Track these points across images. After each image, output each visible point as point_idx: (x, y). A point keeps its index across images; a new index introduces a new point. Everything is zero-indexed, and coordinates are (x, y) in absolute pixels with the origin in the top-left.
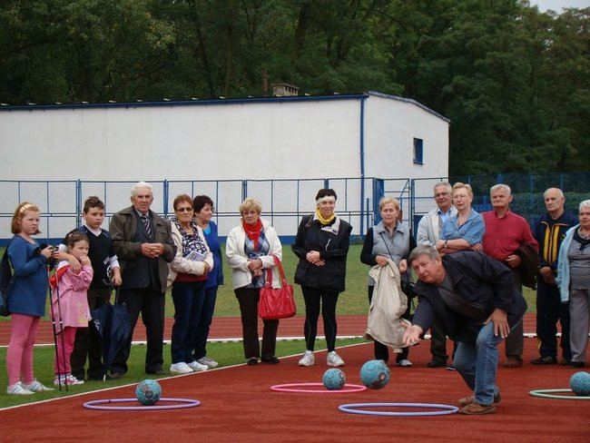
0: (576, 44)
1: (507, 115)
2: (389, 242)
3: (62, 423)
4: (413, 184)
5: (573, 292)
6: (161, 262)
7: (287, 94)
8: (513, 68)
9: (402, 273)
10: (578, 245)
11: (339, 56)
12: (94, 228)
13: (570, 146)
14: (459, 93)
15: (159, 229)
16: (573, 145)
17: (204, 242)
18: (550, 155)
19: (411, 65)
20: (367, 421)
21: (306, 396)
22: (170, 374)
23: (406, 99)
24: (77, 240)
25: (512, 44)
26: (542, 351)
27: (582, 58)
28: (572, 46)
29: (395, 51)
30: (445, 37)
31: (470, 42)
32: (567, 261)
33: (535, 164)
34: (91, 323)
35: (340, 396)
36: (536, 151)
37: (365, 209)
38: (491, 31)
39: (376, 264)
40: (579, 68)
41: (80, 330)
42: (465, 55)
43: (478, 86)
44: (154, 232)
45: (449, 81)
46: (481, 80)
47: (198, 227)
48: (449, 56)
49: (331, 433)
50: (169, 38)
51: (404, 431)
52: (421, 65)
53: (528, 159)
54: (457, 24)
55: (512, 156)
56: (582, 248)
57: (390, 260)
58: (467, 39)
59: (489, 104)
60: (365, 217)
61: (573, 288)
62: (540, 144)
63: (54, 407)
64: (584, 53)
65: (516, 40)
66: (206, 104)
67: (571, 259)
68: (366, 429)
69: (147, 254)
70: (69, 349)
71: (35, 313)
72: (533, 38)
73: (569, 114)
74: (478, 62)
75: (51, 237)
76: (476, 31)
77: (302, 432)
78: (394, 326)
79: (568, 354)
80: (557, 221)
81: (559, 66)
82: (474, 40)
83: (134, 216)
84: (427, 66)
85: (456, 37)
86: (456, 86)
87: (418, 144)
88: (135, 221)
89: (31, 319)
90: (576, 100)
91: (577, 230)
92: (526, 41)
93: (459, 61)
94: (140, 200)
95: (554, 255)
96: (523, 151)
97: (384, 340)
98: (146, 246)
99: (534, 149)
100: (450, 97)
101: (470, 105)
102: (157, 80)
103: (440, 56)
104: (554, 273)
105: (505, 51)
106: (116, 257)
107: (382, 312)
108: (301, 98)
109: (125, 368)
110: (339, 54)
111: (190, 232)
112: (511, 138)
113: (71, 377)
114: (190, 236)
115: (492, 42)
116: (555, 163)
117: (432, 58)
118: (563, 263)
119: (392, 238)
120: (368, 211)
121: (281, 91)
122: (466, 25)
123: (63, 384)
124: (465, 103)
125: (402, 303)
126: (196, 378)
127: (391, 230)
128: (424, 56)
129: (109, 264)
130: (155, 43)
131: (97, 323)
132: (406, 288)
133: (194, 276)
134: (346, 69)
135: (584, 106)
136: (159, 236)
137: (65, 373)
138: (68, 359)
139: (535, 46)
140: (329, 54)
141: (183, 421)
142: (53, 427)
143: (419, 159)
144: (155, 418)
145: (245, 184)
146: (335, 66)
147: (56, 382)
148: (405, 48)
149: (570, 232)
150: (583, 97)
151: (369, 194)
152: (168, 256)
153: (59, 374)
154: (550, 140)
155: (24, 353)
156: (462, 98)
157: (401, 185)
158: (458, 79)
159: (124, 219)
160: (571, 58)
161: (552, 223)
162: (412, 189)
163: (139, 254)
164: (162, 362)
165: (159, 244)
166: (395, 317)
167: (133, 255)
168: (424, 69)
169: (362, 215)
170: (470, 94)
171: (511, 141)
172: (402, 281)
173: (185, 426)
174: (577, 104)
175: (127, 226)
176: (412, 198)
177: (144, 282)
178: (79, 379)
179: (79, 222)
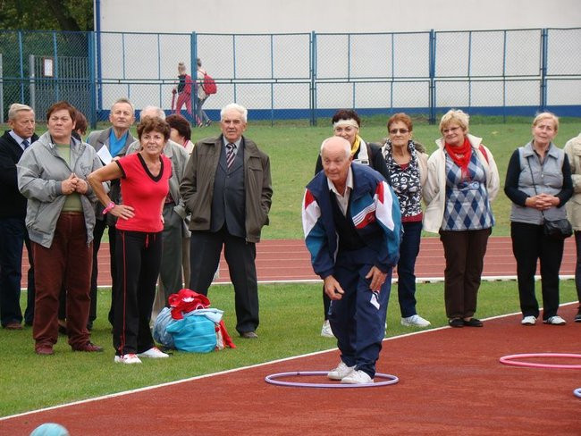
119: (542, 165)
127: (542, 155)
179: (313, 89)
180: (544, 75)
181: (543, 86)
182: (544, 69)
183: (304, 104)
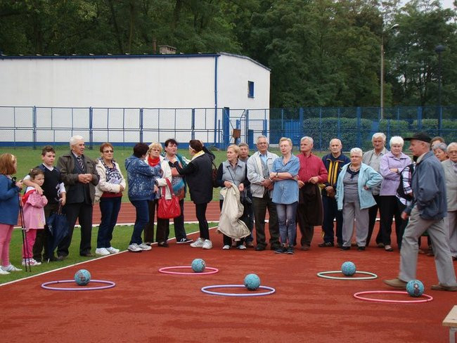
0: (348, 20)
1: (306, 64)
2: (232, 173)
3: (28, 303)
4: (248, 113)
5: (346, 204)
6: (91, 185)
7: (169, 52)
8: (310, 34)
9: (241, 192)
10: (350, 175)
11: (202, 27)
12: (49, 165)
13: (344, 84)
14: (277, 49)
15: (88, 165)
16: (346, 82)
17: (120, 172)
18: (332, 90)
19: (246, 31)
20: (220, 302)
21: (181, 278)
22: (95, 256)
23: (244, 57)
24: (37, 174)
25: (309, 19)
26: (325, 239)
27: (351, 28)
28: (345, 21)
29: (237, 21)
30: (268, 14)
31: (283, 17)
32: (343, 185)
33: (322, 95)
34: (46, 226)
35: (202, 277)
36: (323, 87)
37: (217, 128)
38: (296, 10)
39: (224, 186)
40: (350, 35)
41: (39, 231)
42: (281, 26)
43: (288, 45)
44: (85, 167)
45: (270, 42)
46: (290, 42)
47: (116, 163)
48: (271, 26)
49: (197, 314)
50: (93, 14)
51: (242, 312)
52: (253, 31)
53: (319, 92)
54: (276, 6)
55: (309, 90)
56: (352, 177)
57: (233, 184)
58: (281, 15)
59: (295, 57)
60: (217, 133)
61: (346, 201)
62: (326, 82)
63: (23, 287)
64: (354, 25)
65: (312, 17)
66: (116, 58)
67: (345, 184)
68: (218, 309)
69: (82, 181)
70: (33, 243)
71: (11, 223)
72: (322, 15)
73: (344, 64)
74: (289, 30)
75: (16, 141)
76: (287, 10)
77: (179, 313)
78: (234, 226)
79: (340, 241)
80: (337, 159)
81: (338, 33)
82: (285, 16)
83: (72, 157)
84: (257, 32)
85: (274, 14)
86: (275, 46)
87: (251, 85)
88: (73, 161)
89: (9, 227)
90: (348, 55)
91: (349, 166)
92: (317, 18)
93: (277, 29)
94: (80, 147)
95: (335, 180)
96: (315, 87)
97: (228, 234)
98: (81, 176)
99: (322, 86)
100: (271, 52)
101: (283, 57)
102: (86, 37)
103: (265, 26)
104: (335, 190)
105: (305, 24)
106: (63, 184)
107: (227, 217)
108: (177, 56)
109: (67, 252)
110: (202, 25)
111: (111, 166)
112: (308, 78)
113: (33, 260)
114: (111, 169)
115: (297, 17)
116: (335, 94)
117: (260, 27)
118: (340, 185)
119: (234, 170)
120: (219, 129)
121: (164, 51)
122: (281, 7)
123: (28, 265)
124: (280, 56)
125: (240, 211)
126: (112, 259)
127: (234, 165)
128: (255, 25)
129: (59, 188)
130: (83, 16)
131: (50, 227)
132: (243, 201)
133: (113, 193)
134: (207, 35)
135: (352, 59)
136: (89, 169)
137: (29, 258)
138: (31, 248)
139: (323, 21)
140: (195, 25)
141: (105, 301)
142: (22, 306)
143: (251, 94)
144: (87, 298)
145: (141, 111)
146: (199, 33)
147: (23, 263)
148: (242, 20)
149: (345, 167)
150: (352, 53)
151: (220, 117)
152: (95, 181)
153: (25, 258)
154: (332, 80)
155: (4, 247)
156: (278, 54)
157: (239, 114)
158: (275, 41)
159: (66, 160)
160: (345, 28)
161: (334, 160)
162: (247, 115)
163: (77, 181)
164: (90, 248)
165: (89, 175)
166: (235, 220)
167: (73, 182)
168: (254, 34)
169: (215, 131)
170: (283, 50)
171: (308, 80)
172: (241, 197)
173: (107, 306)
174: (349, 58)
175: (68, 164)
176: (247, 120)
177: (81, 198)
178: (38, 261)
179: (35, 133)
180: (142, 128)
181: (141, 134)
182: (141, 126)
183: (30, 140)
